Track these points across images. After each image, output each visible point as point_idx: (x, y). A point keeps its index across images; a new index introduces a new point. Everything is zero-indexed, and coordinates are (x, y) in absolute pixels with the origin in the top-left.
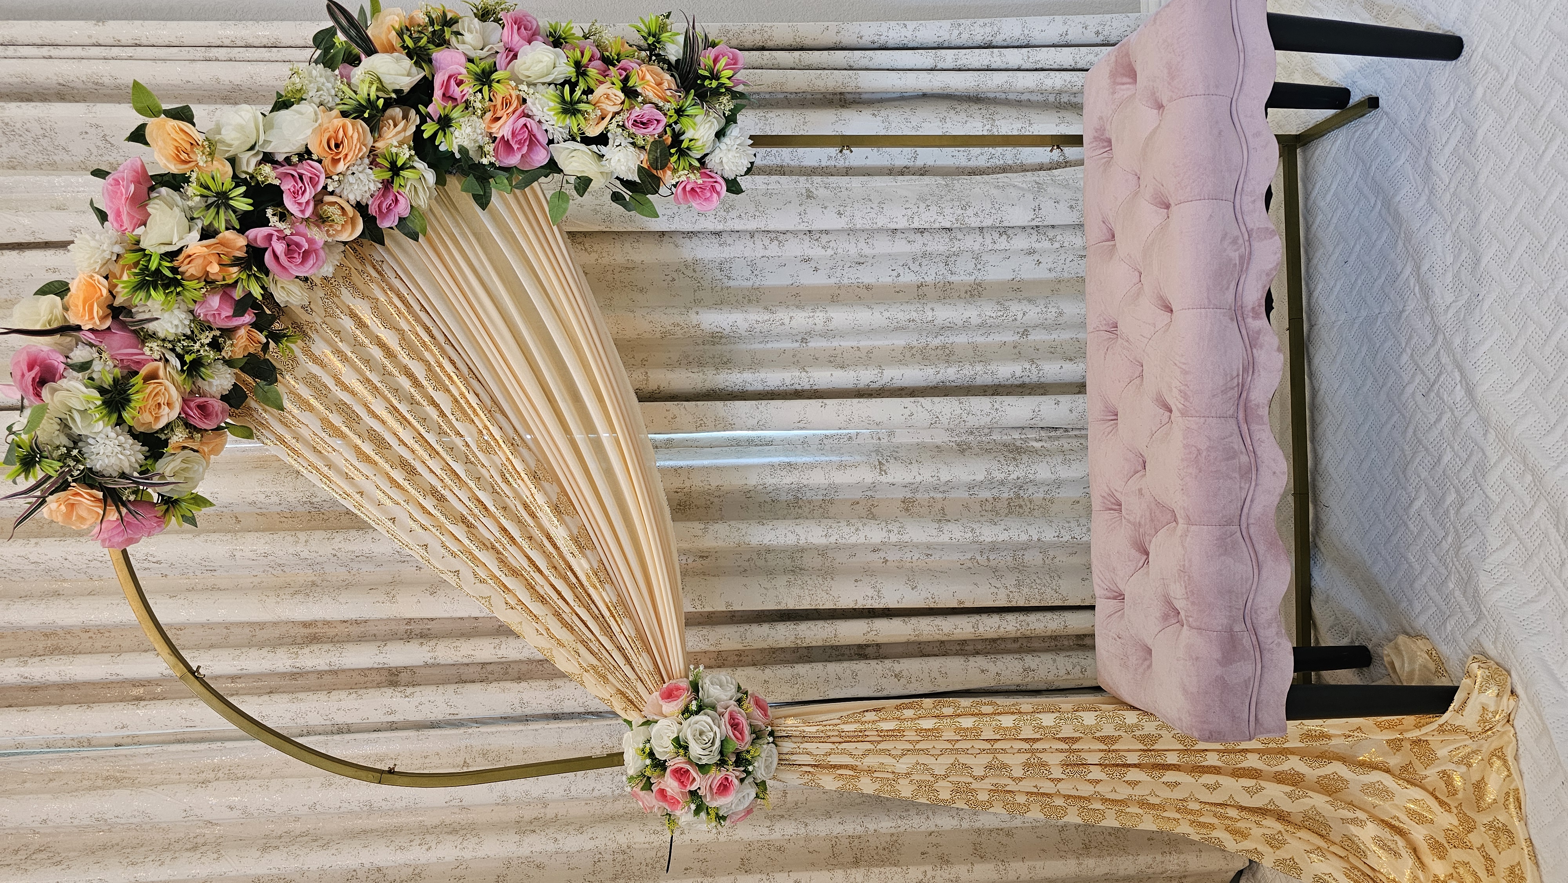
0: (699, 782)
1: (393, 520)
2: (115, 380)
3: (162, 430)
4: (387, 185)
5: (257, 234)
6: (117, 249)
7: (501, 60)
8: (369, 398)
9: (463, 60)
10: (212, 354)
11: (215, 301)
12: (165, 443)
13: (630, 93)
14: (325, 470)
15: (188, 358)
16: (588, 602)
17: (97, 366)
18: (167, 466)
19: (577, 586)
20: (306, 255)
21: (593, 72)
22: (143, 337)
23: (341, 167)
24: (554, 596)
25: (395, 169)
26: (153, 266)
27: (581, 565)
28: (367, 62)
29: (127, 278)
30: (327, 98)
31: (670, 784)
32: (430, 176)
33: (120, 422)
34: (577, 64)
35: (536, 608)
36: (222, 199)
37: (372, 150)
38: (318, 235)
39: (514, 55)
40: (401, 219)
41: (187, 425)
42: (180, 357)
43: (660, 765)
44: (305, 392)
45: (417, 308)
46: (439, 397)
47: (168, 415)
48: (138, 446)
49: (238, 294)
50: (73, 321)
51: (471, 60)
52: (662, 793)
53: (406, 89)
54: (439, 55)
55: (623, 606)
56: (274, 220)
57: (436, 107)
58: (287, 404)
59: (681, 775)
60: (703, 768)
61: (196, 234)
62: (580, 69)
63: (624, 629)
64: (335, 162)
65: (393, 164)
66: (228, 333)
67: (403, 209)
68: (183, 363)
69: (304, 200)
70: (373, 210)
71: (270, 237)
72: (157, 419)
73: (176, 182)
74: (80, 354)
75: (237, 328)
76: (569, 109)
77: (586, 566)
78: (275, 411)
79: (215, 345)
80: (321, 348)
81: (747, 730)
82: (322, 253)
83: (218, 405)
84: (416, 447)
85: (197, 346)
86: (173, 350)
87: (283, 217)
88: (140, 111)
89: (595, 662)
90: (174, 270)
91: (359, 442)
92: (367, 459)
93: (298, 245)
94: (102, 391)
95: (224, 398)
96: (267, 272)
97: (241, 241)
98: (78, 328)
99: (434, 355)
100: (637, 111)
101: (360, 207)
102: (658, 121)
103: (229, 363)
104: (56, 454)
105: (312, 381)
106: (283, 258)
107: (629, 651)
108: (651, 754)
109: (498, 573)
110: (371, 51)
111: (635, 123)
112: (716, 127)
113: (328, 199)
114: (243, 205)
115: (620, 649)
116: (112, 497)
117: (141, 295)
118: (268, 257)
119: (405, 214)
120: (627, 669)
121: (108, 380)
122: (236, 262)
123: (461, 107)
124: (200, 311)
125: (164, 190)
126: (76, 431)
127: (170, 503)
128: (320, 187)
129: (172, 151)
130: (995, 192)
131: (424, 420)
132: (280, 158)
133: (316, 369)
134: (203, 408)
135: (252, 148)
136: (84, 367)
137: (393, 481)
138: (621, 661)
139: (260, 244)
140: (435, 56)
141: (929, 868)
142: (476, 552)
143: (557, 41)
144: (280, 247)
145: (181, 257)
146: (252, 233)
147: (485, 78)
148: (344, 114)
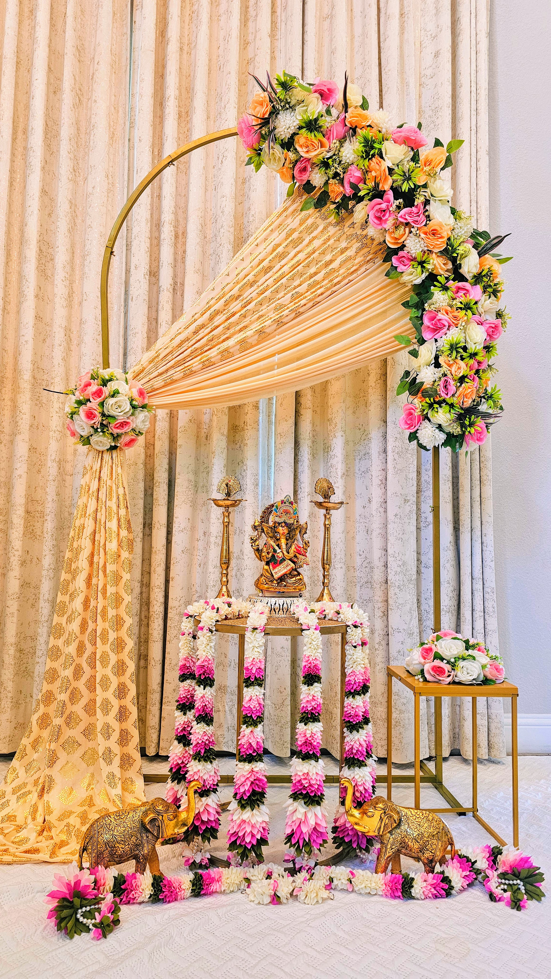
0: (94, 404)
1: (243, 260)
2: (320, 127)
3: (296, 149)
4: (414, 259)
5: (390, 195)
6: (384, 131)
7: (477, 317)
8: (306, 252)
9: (477, 299)
10: (331, 173)
11: (358, 174)
12: (289, 150)
13: (462, 380)
14: (270, 229)
15: (330, 161)
16: (192, 356)
17: (328, 119)
18: (278, 150)
19: (202, 351)
20: (379, 219)
21: (472, 362)
22: (342, 141)
23: (423, 236)
24: (198, 338)
25: (422, 264)
26: (376, 145)
27: (213, 353)
28: (474, 252)
29: (370, 134)
30: (456, 231)
31: (94, 388)
32: (418, 281)
33: (300, 128)
34: (476, 354)
35: (192, 328)
36: (407, 178)
37: (431, 252)
38: (389, 224)
39: (480, 323)
40: (396, 268)
41: (296, 161)
42: (331, 157)
43: (105, 383)
44: (310, 221)
45: (351, 278)
46: (305, 286)
47: (302, 151)
48: (288, 136)
49: (361, 185)
50: (350, 110)
51: (476, 303)
52: (89, 384)
53: (461, 271)
54: (479, 288)
55: (190, 374)
56: (397, 202)
57: (452, 284)
58: (304, 213)
59: (99, 393)
60: (102, 404)
61: (390, 165)
62: (473, 355)
63: (177, 373)
64: (426, 233)
65: (424, 262)
66: (342, 182)
67: (401, 268)
68: (328, 159)
69: (407, 217)
70: (401, 253)
71: (388, 201)
72: (301, 146)
73: (415, 159)
74: (334, 112)
75: (343, 187)
76: (453, 347)
77: (212, 355)
78: (300, 208)
79: (336, 175)
80: (332, 230)
81: (119, 431)
82: (380, 227)
83: (305, 178)
84: (278, 275)
85: (336, 165)
86: (334, 155)
87: (398, 207)
88: (450, 143)
89: (161, 357)
90: (373, 156)
91: (284, 245)
92: (274, 250)
93: (384, 216)
94: (316, 120)
95: (308, 181)
96: (370, 200)
97: (387, 187)
98: (346, 112)
99: (326, 284)
100: (452, 383)
101: (403, 246)
102: (447, 394)
103: (326, 183)
104: (287, 97)
105: (314, 226)
106: (379, 206)
107: (164, 376)
108: (110, 380)
109: (212, 309)
110: (480, 255)
111: (446, 381)
112: (444, 425)
113: (407, 230)
114: (405, 187)
115: (167, 371)
116: (265, 122)
117: (362, 140)
118: (378, 200)
119: (399, 270)
120: (155, 374)
121: (321, 122)
122: (377, 185)
123: (454, 296)
124: (352, 168)
125: (412, 153)
126: (297, 108)
127: (258, 152)
128: (413, 224)
129: (430, 158)
130: (408, 606)
131: (292, 279)
132: (427, 207)
133: (320, 228)
134: (304, 170)
135: (432, 195)
136: (328, 112)
137: (263, 261)
138: (160, 371)
139: (385, 197)
140: (478, 286)
141: (20, 553)
142: (224, 299)
143: (487, 348)
144: (384, 206)
145: (379, 159)
146: (391, 193)
147: (467, 307)
148: (449, 239)
